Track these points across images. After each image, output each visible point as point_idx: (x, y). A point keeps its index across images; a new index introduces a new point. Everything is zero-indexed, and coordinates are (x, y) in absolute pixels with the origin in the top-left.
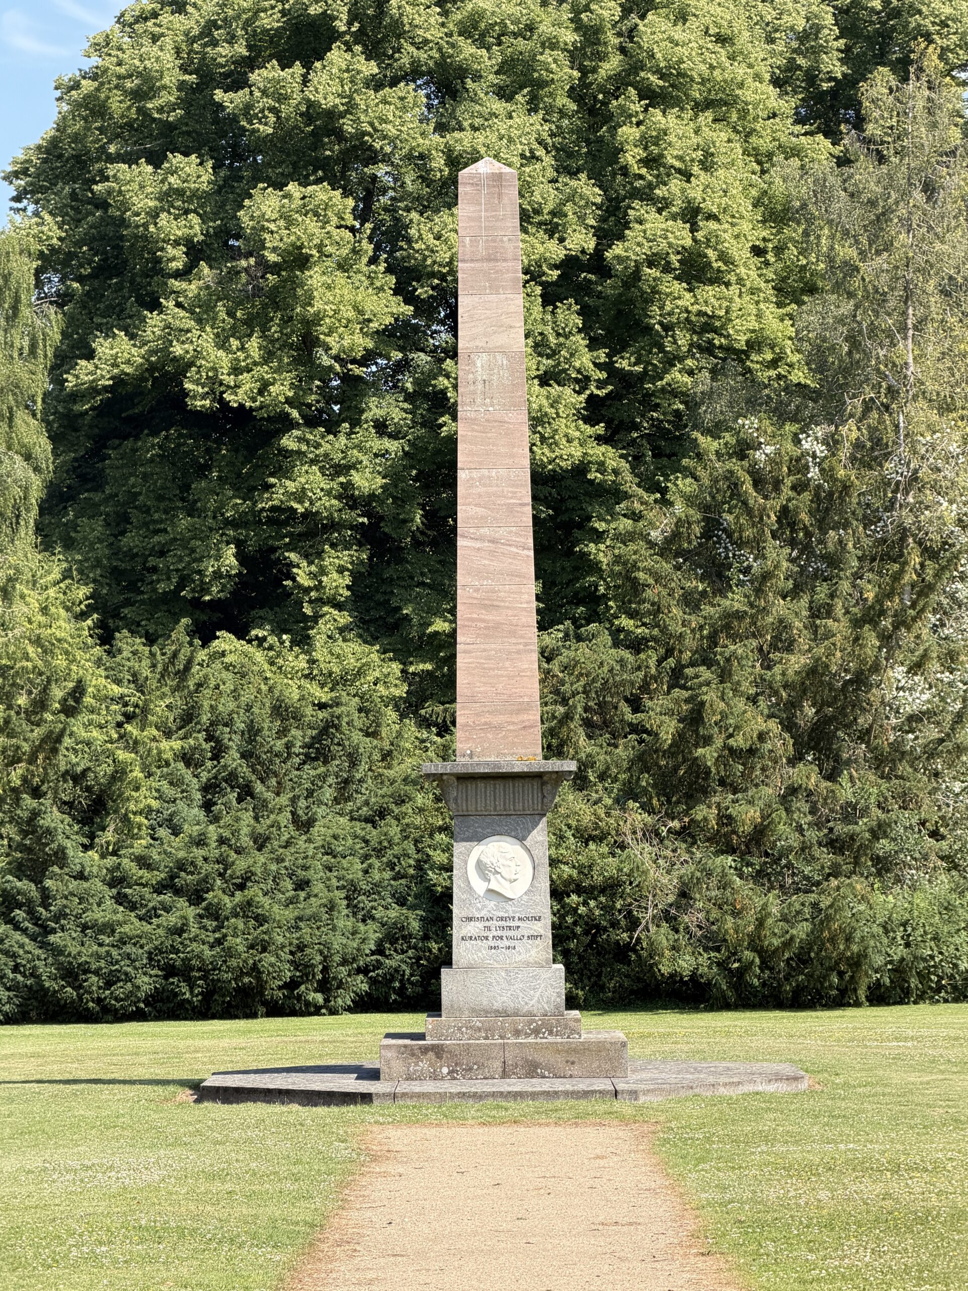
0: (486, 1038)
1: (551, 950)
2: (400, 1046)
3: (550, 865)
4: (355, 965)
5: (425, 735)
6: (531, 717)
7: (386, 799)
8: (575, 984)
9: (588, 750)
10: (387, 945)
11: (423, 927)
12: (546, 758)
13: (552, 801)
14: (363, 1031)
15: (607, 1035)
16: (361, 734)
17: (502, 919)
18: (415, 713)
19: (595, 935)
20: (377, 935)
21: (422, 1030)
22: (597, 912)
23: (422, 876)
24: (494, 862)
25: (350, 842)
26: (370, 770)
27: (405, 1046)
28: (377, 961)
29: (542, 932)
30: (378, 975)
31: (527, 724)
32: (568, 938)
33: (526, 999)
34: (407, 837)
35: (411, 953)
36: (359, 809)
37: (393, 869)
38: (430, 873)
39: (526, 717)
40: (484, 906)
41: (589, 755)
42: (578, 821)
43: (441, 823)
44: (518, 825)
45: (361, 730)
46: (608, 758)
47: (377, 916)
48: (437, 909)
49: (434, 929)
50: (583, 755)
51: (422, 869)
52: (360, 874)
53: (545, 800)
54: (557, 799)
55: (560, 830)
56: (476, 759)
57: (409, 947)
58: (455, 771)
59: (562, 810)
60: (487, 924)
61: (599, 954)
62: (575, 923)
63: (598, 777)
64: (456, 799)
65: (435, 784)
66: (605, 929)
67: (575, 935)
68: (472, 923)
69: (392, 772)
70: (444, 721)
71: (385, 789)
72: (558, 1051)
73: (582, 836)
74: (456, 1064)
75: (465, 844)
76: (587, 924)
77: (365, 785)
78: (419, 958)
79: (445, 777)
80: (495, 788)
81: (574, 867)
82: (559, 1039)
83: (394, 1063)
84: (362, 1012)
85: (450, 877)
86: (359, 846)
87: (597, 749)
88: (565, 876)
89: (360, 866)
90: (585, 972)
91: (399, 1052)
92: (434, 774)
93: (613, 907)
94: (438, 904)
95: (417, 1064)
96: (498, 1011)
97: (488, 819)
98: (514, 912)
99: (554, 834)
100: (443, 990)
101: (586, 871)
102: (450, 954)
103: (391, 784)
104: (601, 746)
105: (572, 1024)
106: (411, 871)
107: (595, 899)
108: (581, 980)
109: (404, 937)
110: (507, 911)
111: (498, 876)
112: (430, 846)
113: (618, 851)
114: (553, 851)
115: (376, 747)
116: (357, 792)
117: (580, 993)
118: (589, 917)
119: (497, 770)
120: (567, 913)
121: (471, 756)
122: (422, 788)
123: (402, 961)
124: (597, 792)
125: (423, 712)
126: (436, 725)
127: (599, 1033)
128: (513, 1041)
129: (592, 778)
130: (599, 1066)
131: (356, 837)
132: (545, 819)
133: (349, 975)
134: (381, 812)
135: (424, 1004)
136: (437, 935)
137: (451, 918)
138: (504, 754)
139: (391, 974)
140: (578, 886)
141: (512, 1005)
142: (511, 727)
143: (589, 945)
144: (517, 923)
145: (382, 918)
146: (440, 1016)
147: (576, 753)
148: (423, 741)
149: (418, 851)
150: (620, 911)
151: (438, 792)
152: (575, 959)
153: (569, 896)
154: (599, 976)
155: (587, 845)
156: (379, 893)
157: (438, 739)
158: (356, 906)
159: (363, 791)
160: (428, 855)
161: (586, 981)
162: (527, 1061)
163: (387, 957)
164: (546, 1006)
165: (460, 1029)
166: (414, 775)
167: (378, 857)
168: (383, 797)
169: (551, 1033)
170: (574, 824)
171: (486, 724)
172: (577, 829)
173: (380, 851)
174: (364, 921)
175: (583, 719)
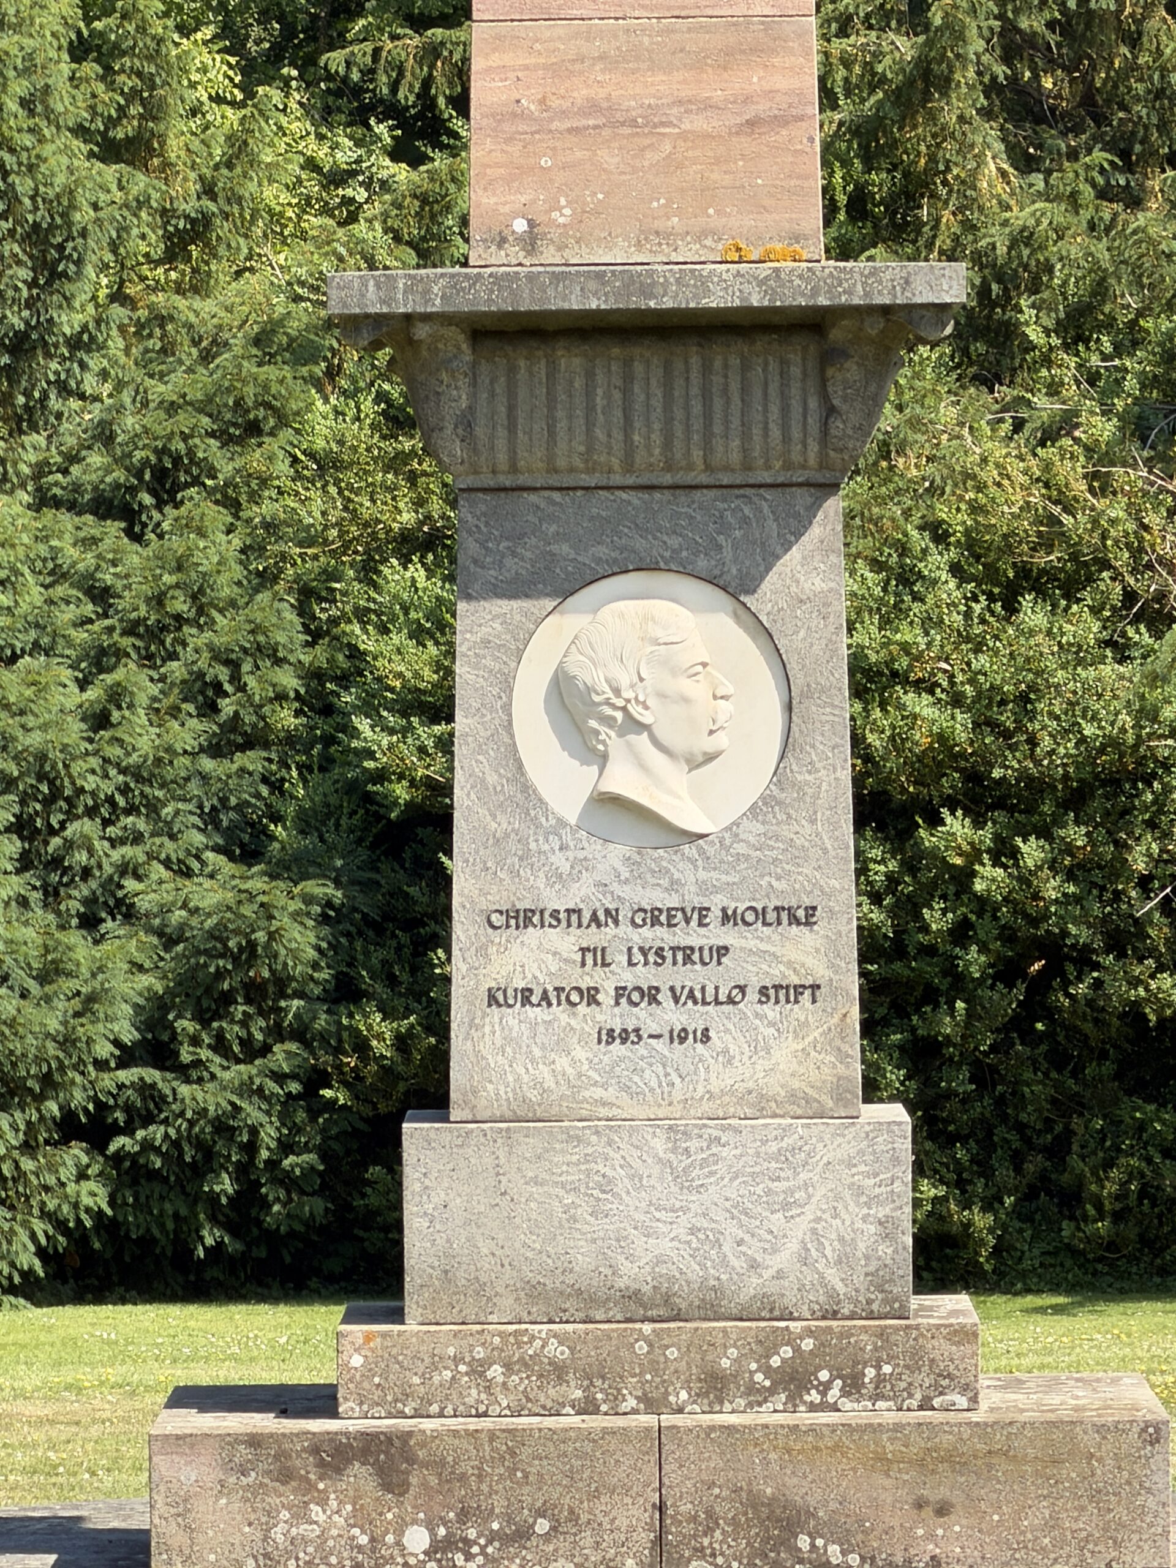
0: (588, 1407)
1: (854, 1043)
2: (230, 1441)
3: (858, 692)
4: (52, 1107)
5: (346, 154)
6: (781, 82)
7: (184, 420)
8: (961, 1184)
9: (1020, 216)
10: (186, 1025)
11: (331, 951)
12: (842, 250)
13: (864, 430)
14: (85, 1376)
15: (1083, 1397)
16: (78, 145)
17: (654, 917)
18: (307, 64)
19: (1039, 986)
20: (145, 981)
21: (321, 1375)
22: (1052, 888)
23: (329, 740)
24: (624, 679)
25: (34, 594)
26: (118, 296)
27: (254, 1441)
28: (145, 1089)
29: (820, 972)
30: (147, 1146)
31: (761, 108)
32: (931, 996)
33: (754, 1249)
34: (266, 579)
35: (282, 1056)
36: (72, 458)
37: (209, 709)
38: (363, 724)
39: (755, 80)
40: (582, 865)
41: (1023, 238)
42: (975, 509)
43: (408, 517)
44: (724, 528)
45: (80, 131)
46: (1101, 250)
47: (143, 904)
48: (390, 875)
49: (378, 956)
50: (997, 239)
51: (328, 710)
52: (76, 728)
53: (837, 426)
54: (888, 420)
55: (903, 549)
56: (549, 255)
57: (278, 1033)
58: (463, 304)
59: (909, 466)
60: (594, 937)
61: (1058, 1060)
62: (961, 933)
63: (1060, 328)
64: (466, 422)
65: (384, 355)
66: (1085, 959)
67: (959, 983)
68: (532, 934)
69: (207, 306)
70: (425, 95)
71: (178, 377)
72: (883, 1462)
73: (992, 573)
74: (464, 1515)
75: (503, 606)
76: (1008, 935)
77: (95, 362)
78: (316, 1079)
79: (422, 332)
80: (628, 378)
81: (957, 700)
82: (886, 1413)
83: (205, 1509)
84: (79, 1298)
85: (446, 744)
86: (66, 615)
87: (1057, 212)
88: (921, 738)
89: (73, 697)
90: (1001, 1132)
91: (228, 1466)
92: (378, 320)
93: (1118, 868)
94: (395, 854)
95: (301, 1514)
96: (633, 1296)
97: (599, 505)
98: (704, 888)
99: (877, 565)
100: (410, 1209)
101: (1007, 719)
102: (440, 1058)
103: (206, 357)
104: (1073, 200)
105: (940, 1349)
106: (286, 719)
107: (1044, 833)
108: (985, 1170)
109: (254, 992)
110: (674, 885)
111: (642, 740)
112: (361, 614)
113: (1140, 635)
114: (869, 634)
115: (142, 203)
116: (64, 390)
117: (981, 1220)
118: (1017, 909)
119: (637, 302)
120: (927, 893)
121: (531, 242)
122: (332, 373)
123: (248, 1090)
124: (1054, 389)
125: (335, 60)
126: (391, 110)
127: (1052, 1385)
128: (697, 1418)
129: (1034, 334)
130: (1052, 1524)
131: (59, 575)
132: (834, 506)
133: (28, 1147)
134: (161, 474)
135: (334, 1265)
136: (392, 981)
137: (447, 911)
138: (665, 236)
139: (199, 1144)
140: (975, 777)
141: (694, 1271)
142: (698, 123)
143: (1020, 1025)
144: (716, 935)
145: (165, 910)
146: (397, 1316)
147: (969, 227)
148: (337, 178)
149: (315, 635)
150: (1145, 883)
151: (394, 390)
152: (960, 1082)
153: (934, 821)
154: (1058, 1151)
155: (1012, 608)
156: (153, 808)
157: (401, 173)
158: (56, 862)
159: (90, 384)
160: (355, 653)
161: (1004, 1173)
162: (754, 1502)
163: (184, 1072)
164: (833, 1277)
165: (478, 1370)
166: (301, 318)
167: (148, 659)
168: (172, 408)
169: (853, 1386)
170: (958, 521)
171: (592, 107)
172: (972, 545)
173: (155, 634)
174: (89, 922)
175: (992, 88)
